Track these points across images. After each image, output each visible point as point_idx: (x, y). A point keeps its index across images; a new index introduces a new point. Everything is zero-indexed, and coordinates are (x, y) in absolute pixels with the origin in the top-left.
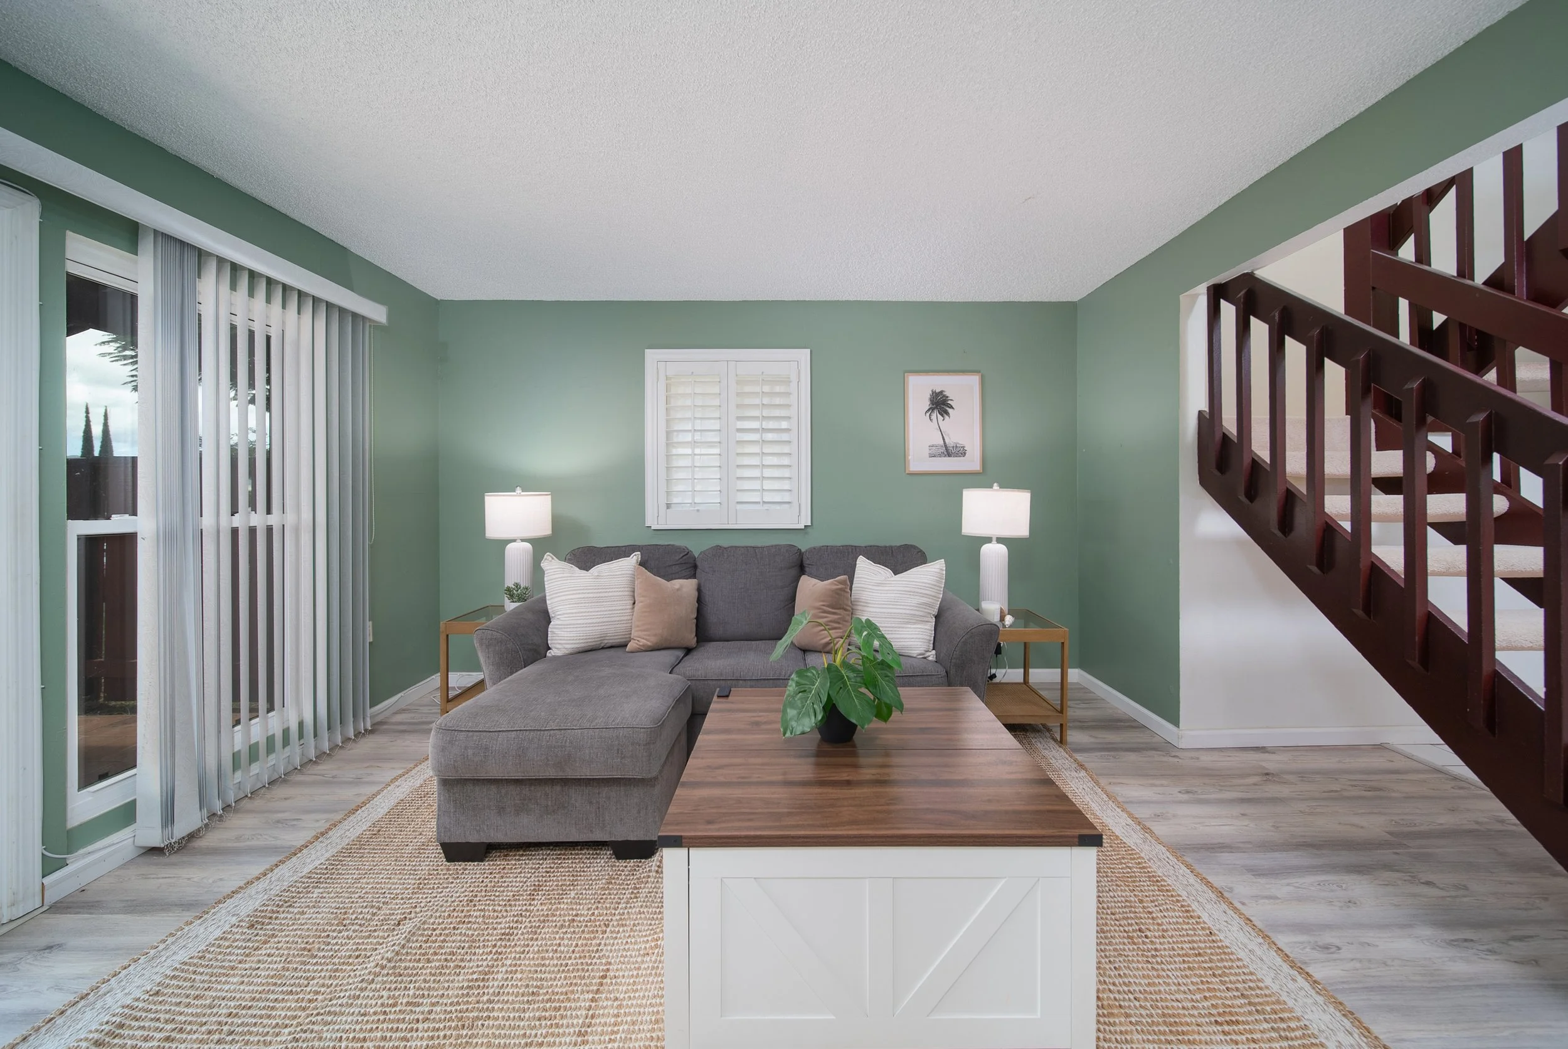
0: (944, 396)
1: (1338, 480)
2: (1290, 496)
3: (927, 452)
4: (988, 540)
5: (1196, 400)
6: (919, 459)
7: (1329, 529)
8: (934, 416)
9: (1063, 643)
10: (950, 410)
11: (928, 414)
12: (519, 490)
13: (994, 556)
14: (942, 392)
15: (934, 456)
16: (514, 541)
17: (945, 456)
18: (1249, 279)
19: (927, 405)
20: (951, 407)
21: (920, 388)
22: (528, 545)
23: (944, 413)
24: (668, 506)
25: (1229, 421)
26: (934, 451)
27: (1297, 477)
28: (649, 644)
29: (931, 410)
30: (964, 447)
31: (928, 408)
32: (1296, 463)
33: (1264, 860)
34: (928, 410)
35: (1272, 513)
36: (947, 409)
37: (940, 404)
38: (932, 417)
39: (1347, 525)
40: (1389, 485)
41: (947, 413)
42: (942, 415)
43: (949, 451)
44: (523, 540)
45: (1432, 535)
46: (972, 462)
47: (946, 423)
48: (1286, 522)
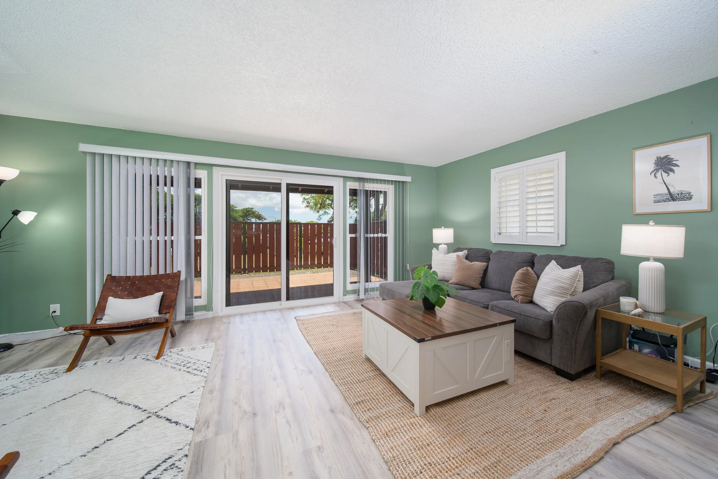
0: (669, 159)
3: (652, 199)
6: (645, 204)
8: (659, 175)
10: (674, 168)
11: (653, 174)
12: (443, 227)
14: (668, 156)
15: (659, 202)
16: (441, 244)
17: (670, 201)
20: (677, 165)
21: (646, 158)
22: (446, 246)
23: (669, 170)
24: (500, 234)
26: (659, 198)
28: (455, 282)
29: (656, 170)
30: (689, 193)
31: (653, 169)
34: (653, 171)
36: (673, 167)
37: (665, 165)
38: (657, 175)
41: (673, 171)
42: (667, 173)
43: (674, 197)
44: (444, 244)
47: (670, 179)
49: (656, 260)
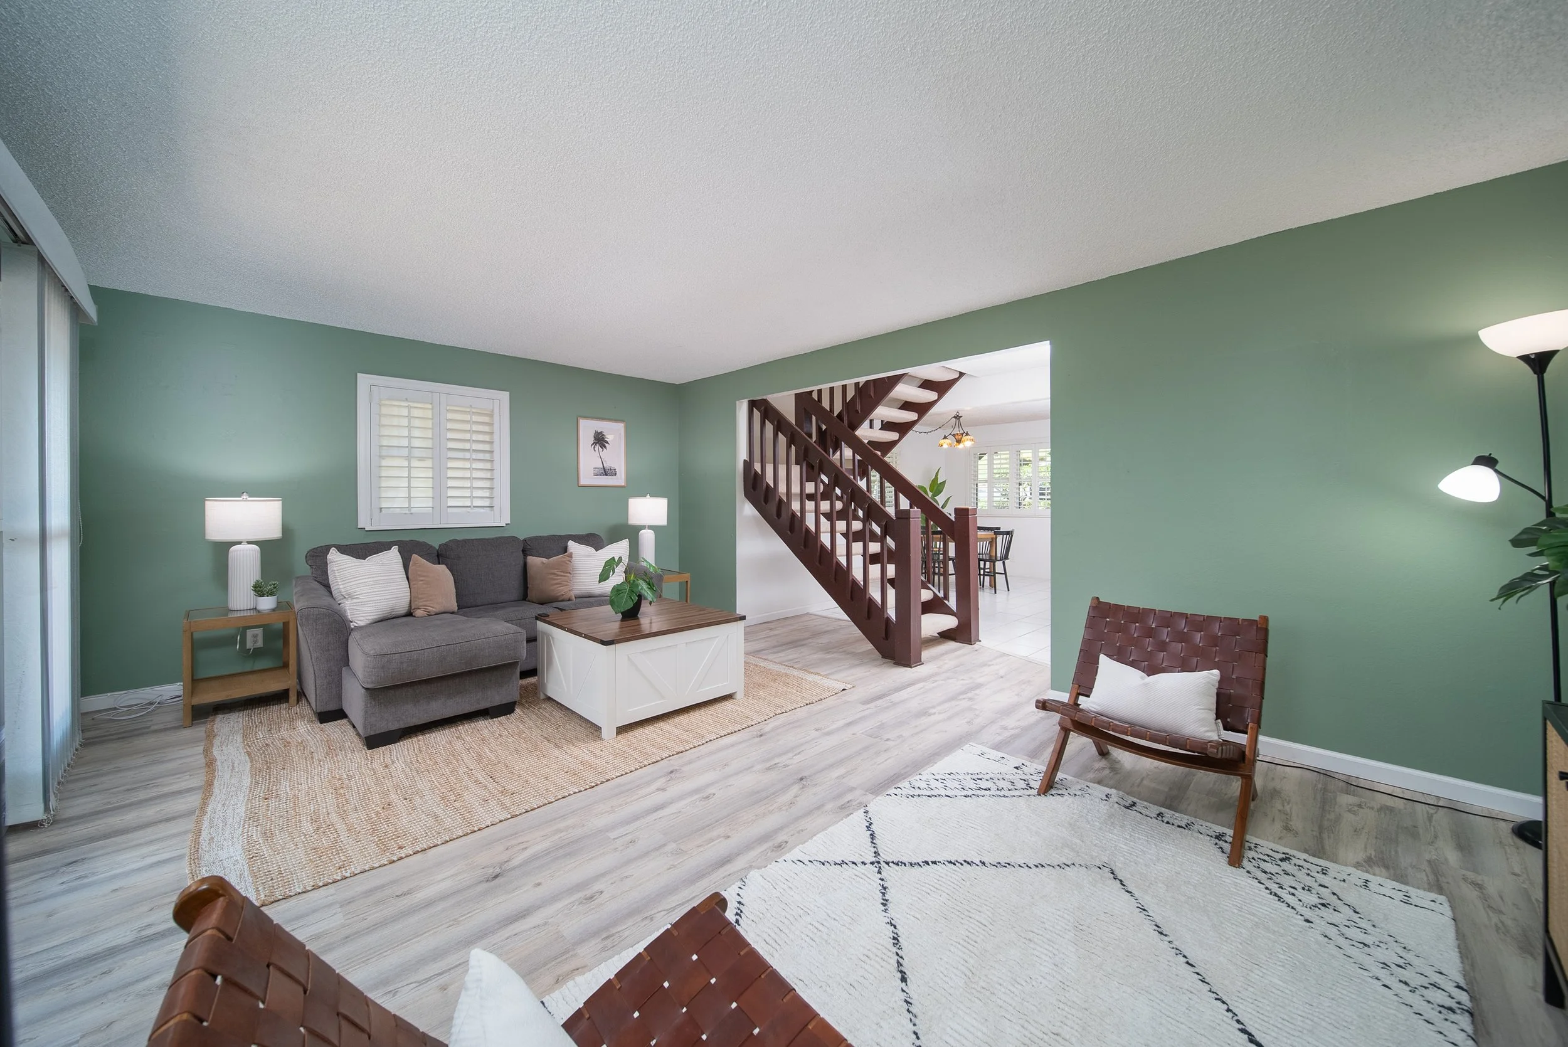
0: (603, 435)
1: (796, 495)
2: (781, 500)
3: (592, 472)
4: (644, 527)
5: (743, 455)
6: (587, 477)
7: (793, 514)
8: (596, 448)
9: (687, 582)
10: (607, 445)
11: (593, 447)
12: (245, 496)
13: (647, 538)
14: (601, 432)
15: (597, 475)
16: (240, 543)
17: (603, 475)
18: (765, 401)
19: (592, 440)
20: (607, 443)
21: (588, 428)
22: (255, 547)
23: (603, 446)
24: (381, 510)
25: (757, 467)
26: (596, 471)
27: (783, 494)
29: (595, 444)
30: (615, 470)
31: (593, 442)
32: (782, 488)
33: (775, 650)
34: (593, 444)
35: (774, 510)
36: (605, 444)
37: (600, 440)
39: (799, 514)
40: (811, 497)
41: (605, 447)
42: (602, 448)
43: (606, 472)
44: (249, 543)
45: (822, 517)
46: (620, 480)
47: (605, 453)
48: (779, 515)
49: (650, 527)
